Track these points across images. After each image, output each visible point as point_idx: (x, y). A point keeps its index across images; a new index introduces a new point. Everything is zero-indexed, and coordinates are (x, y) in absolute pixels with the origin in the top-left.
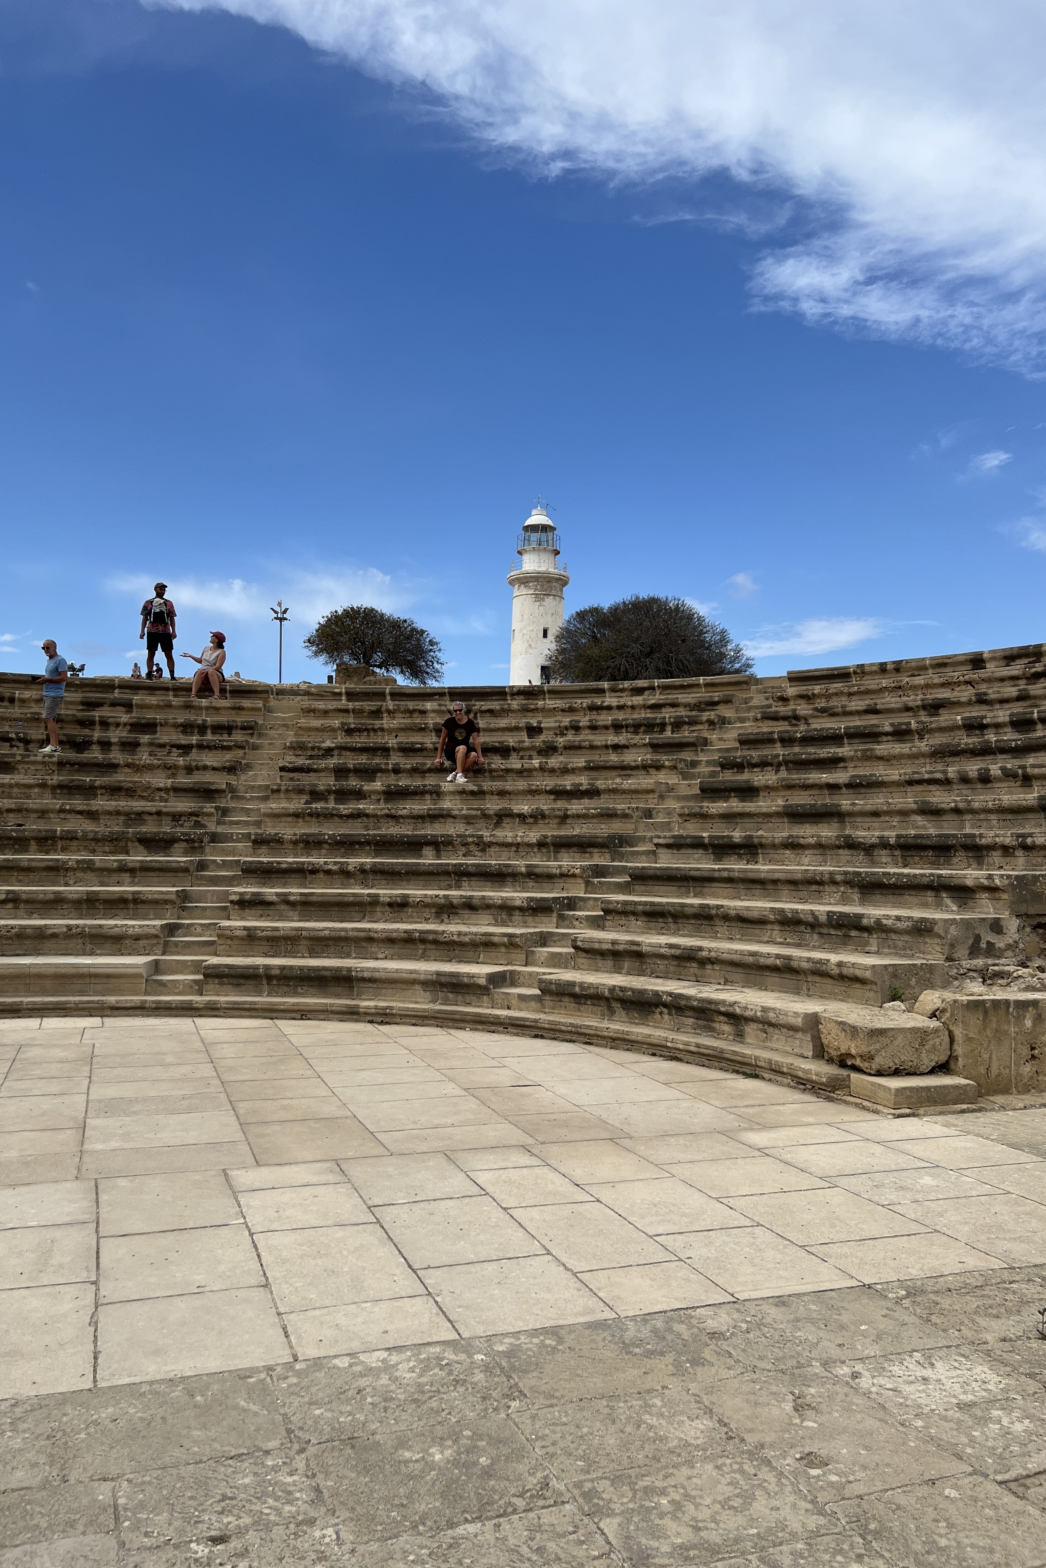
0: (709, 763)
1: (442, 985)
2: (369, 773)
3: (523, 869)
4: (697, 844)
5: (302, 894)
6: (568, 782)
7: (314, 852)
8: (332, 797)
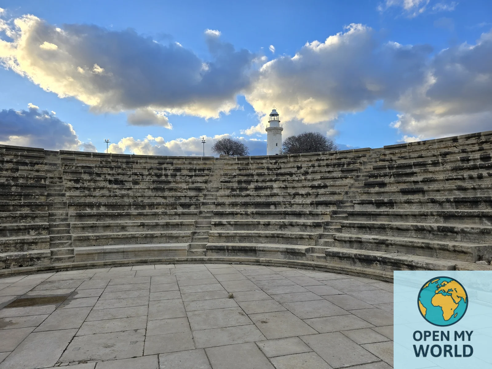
0: (363, 176)
1: (288, 253)
2: (249, 182)
3: (308, 213)
4: (370, 203)
5: (235, 222)
6: (316, 183)
7: (235, 208)
8: (238, 190)
